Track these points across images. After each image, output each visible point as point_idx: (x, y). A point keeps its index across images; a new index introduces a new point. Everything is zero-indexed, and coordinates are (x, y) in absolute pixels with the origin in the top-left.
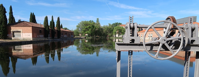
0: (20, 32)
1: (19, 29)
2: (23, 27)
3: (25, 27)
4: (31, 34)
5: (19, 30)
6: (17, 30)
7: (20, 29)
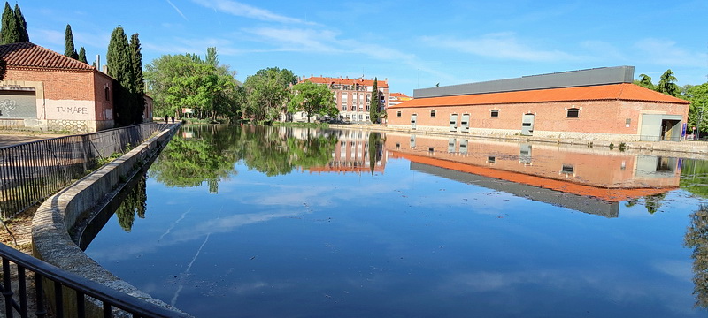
0: (33, 93)
1: (23, 79)
2: (47, 73)
3: (59, 74)
4: (90, 105)
5: (28, 85)
6: (14, 84)
7: (34, 79)
